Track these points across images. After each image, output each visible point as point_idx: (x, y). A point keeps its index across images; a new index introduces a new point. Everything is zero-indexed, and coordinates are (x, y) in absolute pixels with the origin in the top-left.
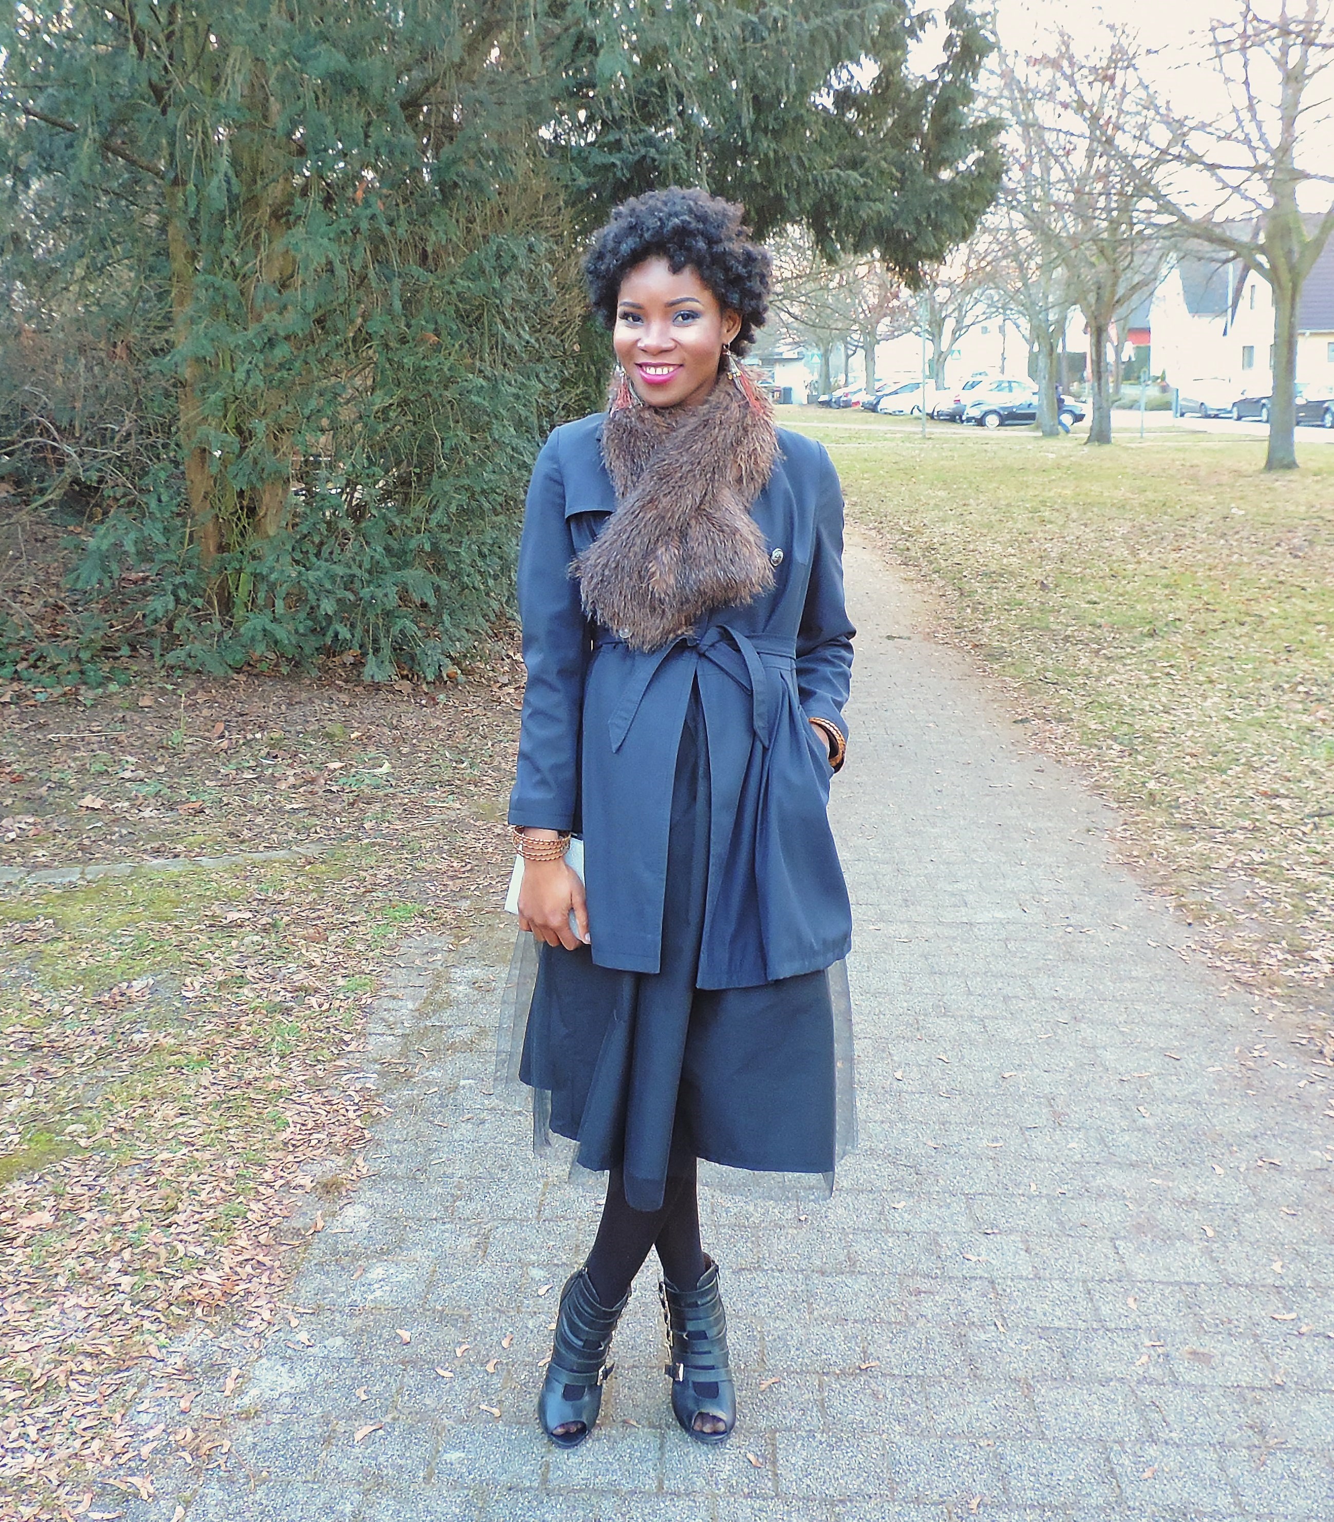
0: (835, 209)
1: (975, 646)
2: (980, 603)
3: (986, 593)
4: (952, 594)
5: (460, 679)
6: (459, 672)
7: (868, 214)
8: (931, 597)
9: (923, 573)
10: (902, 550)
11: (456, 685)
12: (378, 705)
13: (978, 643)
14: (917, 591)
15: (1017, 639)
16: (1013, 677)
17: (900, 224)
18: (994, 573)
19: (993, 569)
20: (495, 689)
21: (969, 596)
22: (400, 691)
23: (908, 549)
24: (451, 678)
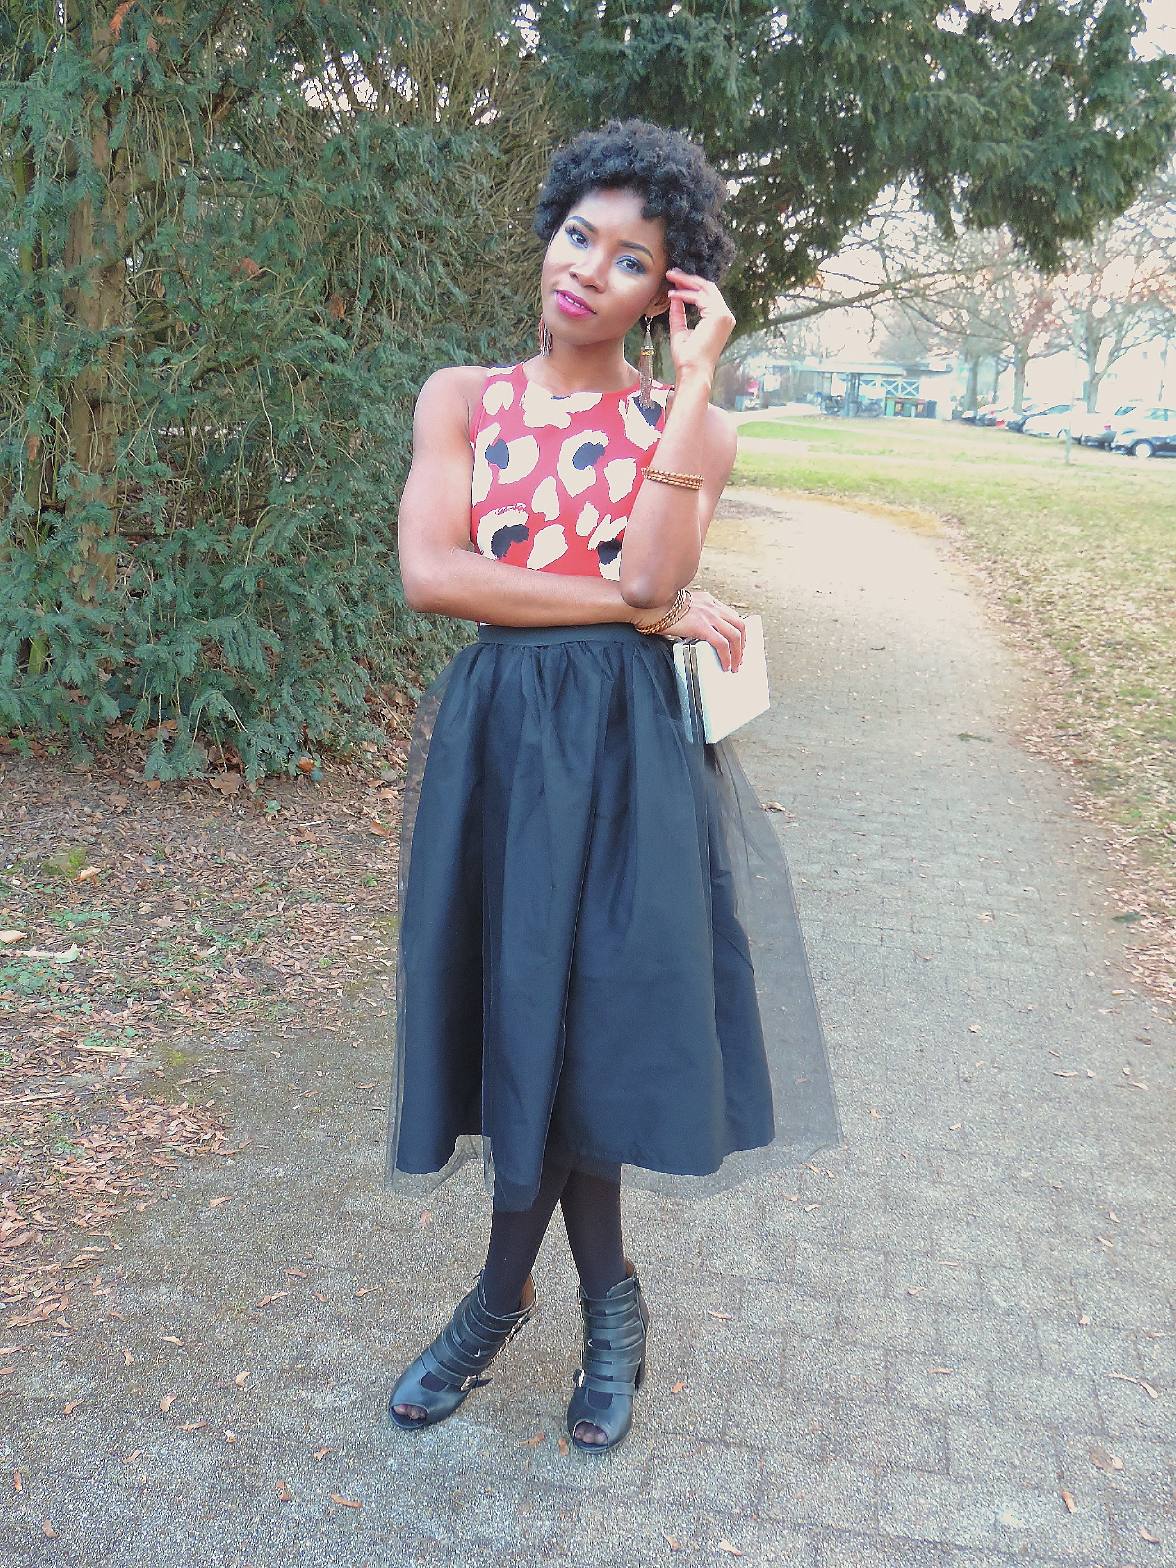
0: (944, 148)
1: (1078, 762)
2: (1095, 690)
3: (1106, 674)
4: (1062, 670)
5: (317, 774)
6: (318, 763)
7: (988, 159)
8: (1033, 674)
9: (1030, 636)
10: (1012, 601)
11: (311, 781)
12: (169, 814)
13: (1082, 757)
14: (1017, 663)
15: (1138, 754)
16: (1124, 825)
17: (1034, 180)
18: (1120, 643)
19: (1119, 639)
20: (369, 791)
21: (1083, 677)
22: (219, 790)
23: (1019, 601)
24: (305, 771)
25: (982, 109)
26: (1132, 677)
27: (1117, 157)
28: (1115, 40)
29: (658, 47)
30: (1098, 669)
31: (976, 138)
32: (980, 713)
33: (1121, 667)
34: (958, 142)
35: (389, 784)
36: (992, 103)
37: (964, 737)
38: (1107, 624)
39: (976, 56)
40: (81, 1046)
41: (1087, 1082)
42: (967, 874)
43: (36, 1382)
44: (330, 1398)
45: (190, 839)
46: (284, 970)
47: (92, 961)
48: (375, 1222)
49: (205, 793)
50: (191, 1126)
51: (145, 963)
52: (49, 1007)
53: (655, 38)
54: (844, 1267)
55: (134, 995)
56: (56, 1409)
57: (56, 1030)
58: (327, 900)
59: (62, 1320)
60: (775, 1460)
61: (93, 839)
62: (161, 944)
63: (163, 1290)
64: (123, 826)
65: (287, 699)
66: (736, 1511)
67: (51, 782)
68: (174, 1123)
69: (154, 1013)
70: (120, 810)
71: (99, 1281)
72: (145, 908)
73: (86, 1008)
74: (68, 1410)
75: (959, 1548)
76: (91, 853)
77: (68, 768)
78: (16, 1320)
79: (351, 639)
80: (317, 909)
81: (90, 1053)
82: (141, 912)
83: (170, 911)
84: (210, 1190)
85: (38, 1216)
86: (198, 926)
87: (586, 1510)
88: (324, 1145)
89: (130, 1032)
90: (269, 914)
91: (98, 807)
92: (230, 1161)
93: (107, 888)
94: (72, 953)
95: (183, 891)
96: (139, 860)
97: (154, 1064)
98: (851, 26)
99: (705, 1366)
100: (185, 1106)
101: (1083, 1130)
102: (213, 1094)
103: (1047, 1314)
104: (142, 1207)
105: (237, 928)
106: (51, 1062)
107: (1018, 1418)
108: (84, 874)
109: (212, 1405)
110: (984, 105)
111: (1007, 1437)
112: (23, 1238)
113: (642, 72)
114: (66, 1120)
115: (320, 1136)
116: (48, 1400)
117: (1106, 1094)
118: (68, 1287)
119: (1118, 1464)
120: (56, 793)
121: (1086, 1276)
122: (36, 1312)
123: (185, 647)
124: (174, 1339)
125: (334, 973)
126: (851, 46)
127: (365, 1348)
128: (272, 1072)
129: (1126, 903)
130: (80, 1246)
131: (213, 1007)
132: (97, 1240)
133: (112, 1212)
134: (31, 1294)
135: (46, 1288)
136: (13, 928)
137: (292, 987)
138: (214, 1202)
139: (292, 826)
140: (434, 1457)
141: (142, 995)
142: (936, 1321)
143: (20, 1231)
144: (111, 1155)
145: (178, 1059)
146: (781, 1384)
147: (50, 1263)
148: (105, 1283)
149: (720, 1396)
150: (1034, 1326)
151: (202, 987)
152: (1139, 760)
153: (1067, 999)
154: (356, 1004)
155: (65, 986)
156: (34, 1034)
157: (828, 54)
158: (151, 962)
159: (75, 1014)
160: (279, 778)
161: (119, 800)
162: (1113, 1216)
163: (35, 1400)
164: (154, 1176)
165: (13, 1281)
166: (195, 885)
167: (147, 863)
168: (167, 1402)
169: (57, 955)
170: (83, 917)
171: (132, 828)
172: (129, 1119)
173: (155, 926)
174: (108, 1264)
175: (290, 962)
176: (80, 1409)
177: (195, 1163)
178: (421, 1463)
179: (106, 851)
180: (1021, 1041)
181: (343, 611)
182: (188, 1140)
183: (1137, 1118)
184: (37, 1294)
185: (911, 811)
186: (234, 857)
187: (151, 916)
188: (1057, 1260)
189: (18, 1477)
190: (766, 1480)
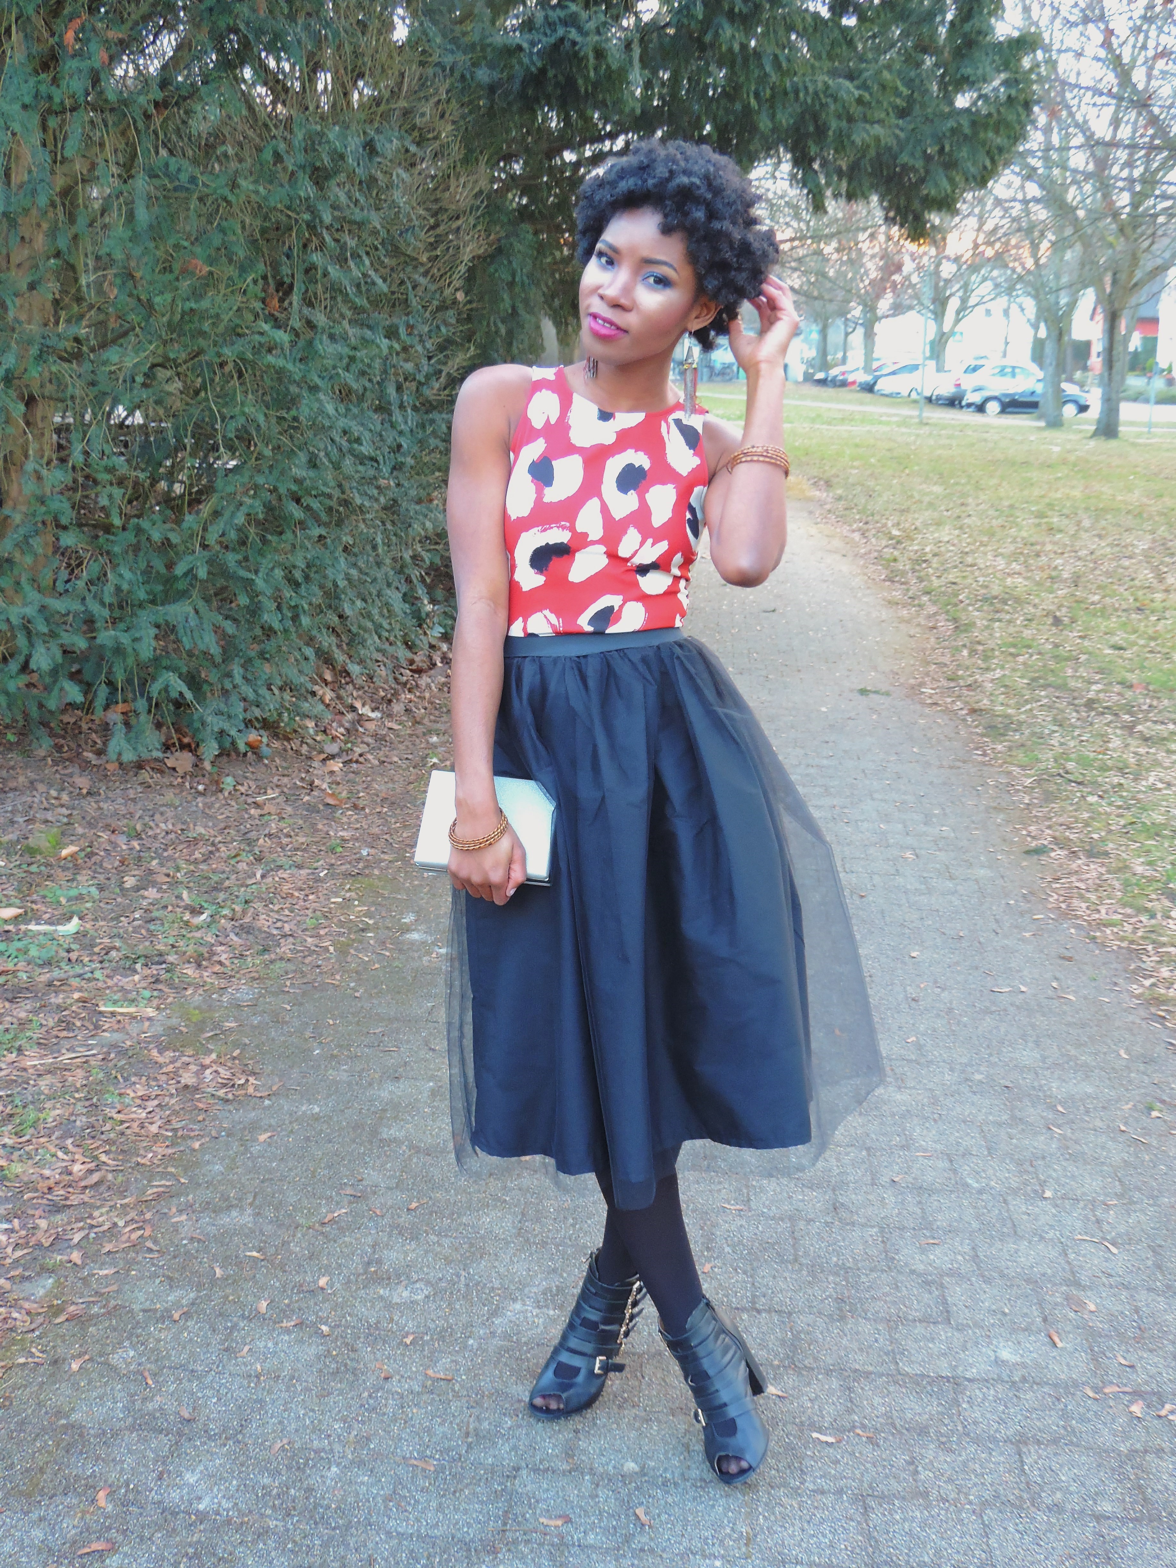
0: (821, 132)
1: (973, 711)
2: (979, 643)
3: (987, 627)
4: (945, 626)
5: (265, 750)
6: (265, 740)
7: (863, 140)
8: (918, 629)
9: (910, 594)
10: (888, 561)
11: (260, 758)
12: (131, 794)
13: (976, 706)
14: (902, 620)
15: (1027, 702)
16: (1023, 767)
17: (904, 158)
18: (996, 598)
19: (994, 593)
20: (316, 764)
21: (966, 631)
22: (174, 769)
23: (895, 560)
24: (253, 747)
25: (857, 93)
26: (1011, 630)
27: (982, 135)
28: (975, 22)
29: (552, 40)
30: (978, 623)
31: (850, 119)
32: (875, 668)
33: (1000, 620)
34: (834, 124)
35: (332, 757)
36: (864, 86)
37: (863, 692)
38: (981, 579)
39: (845, 38)
40: (102, 1009)
41: (1021, 996)
42: (886, 818)
43: (141, 1296)
44: (405, 1294)
45: (157, 817)
46: (275, 932)
47: (92, 932)
48: (411, 1147)
49: (161, 772)
50: (224, 1073)
51: (143, 931)
52: (63, 975)
53: (548, 32)
54: (833, 1162)
55: (142, 961)
56: (165, 1316)
57: (76, 996)
58: (299, 867)
59: (149, 1244)
60: (802, 1321)
61: (65, 820)
62: (155, 914)
63: (234, 1213)
64: (90, 806)
65: (238, 680)
66: (776, 1362)
67: (13, 768)
68: (208, 1071)
69: (164, 976)
70: (85, 791)
71: (174, 1210)
72: (130, 882)
73: (98, 974)
74: (176, 1316)
75: (969, 1380)
76: (66, 833)
77: (27, 753)
78: (108, 1247)
79: (295, 618)
80: (293, 875)
81: (113, 1014)
82: (127, 885)
83: (154, 884)
84: (254, 1127)
85: (103, 1158)
86: (185, 894)
87: (648, 1370)
88: (349, 1084)
89: (147, 994)
90: (249, 882)
91: (63, 790)
92: (267, 1102)
93: (89, 864)
94: (73, 925)
95: (161, 865)
96: (113, 838)
97: (174, 1021)
98: (731, 16)
99: (727, 1249)
100: (214, 1056)
101: (1024, 1037)
102: (236, 1044)
103: (1015, 1192)
104: (197, 1145)
105: (222, 896)
106: (78, 1024)
107: (1002, 1276)
108: (64, 853)
109: (303, 1305)
110: (858, 88)
111: (995, 1291)
112: (95, 1177)
113: (539, 64)
114: (108, 1074)
115: (344, 1077)
116: (156, 1310)
117: (1039, 1005)
118: (148, 1216)
119: (1092, 1307)
120: (21, 779)
121: (1044, 1158)
122: (124, 1238)
123: (142, 633)
124: (255, 1254)
125: (322, 932)
126: (733, 36)
127: (426, 1252)
128: (287, 1023)
129: (1034, 838)
130: (149, 1181)
131: (217, 968)
132: (164, 1175)
133: (170, 1151)
134: (115, 1224)
135: (128, 1218)
136: (9, 905)
137: (286, 948)
138: (263, 1137)
139: (250, 800)
140: (506, 1336)
141: (148, 960)
142: (920, 1202)
143: (90, 1172)
144: (156, 1102)
145: (196, 1016)
146: (796, 1260)
147: (125, 1197)
148: (180, 1212)
149: (745, 1273)
150: (1005, 1201)
151: (204, 950)
152: (1028, 707)
153: (995, 926)
154: (349, 959)
155: (74, 956)
156: (59, 999)
157: (712, 45)
158: (148, 930)
159: (89, 980)
160: (228, 755)
161: (83, 782)
162: (1060, 1109)
163: (144, 1311)
164: (200, 1118)
165: (96, 1214)
166: (169, 858)
167: (121, 840)
168: (263, 1305)
169: (60, 928)
170: (74, 893)
171: (100, 808)
172: (164, 1070)
173: (144, 898)
174: (178, 1195)
175: (279, 924)
176: (187, 1315)
177: (235, 1104)
178: (497, 1342)
179: (80, 830)
180: (957, 963)
181: (288, 593)
182: (224, 1085)
183: (1069, 1024)
184: (121, 1223)
185: (825, 762)
186: (203, 831)
187: (137, 889)
188: (1016, 1147)
189: (146, 1374)
190: (796, 1337)
